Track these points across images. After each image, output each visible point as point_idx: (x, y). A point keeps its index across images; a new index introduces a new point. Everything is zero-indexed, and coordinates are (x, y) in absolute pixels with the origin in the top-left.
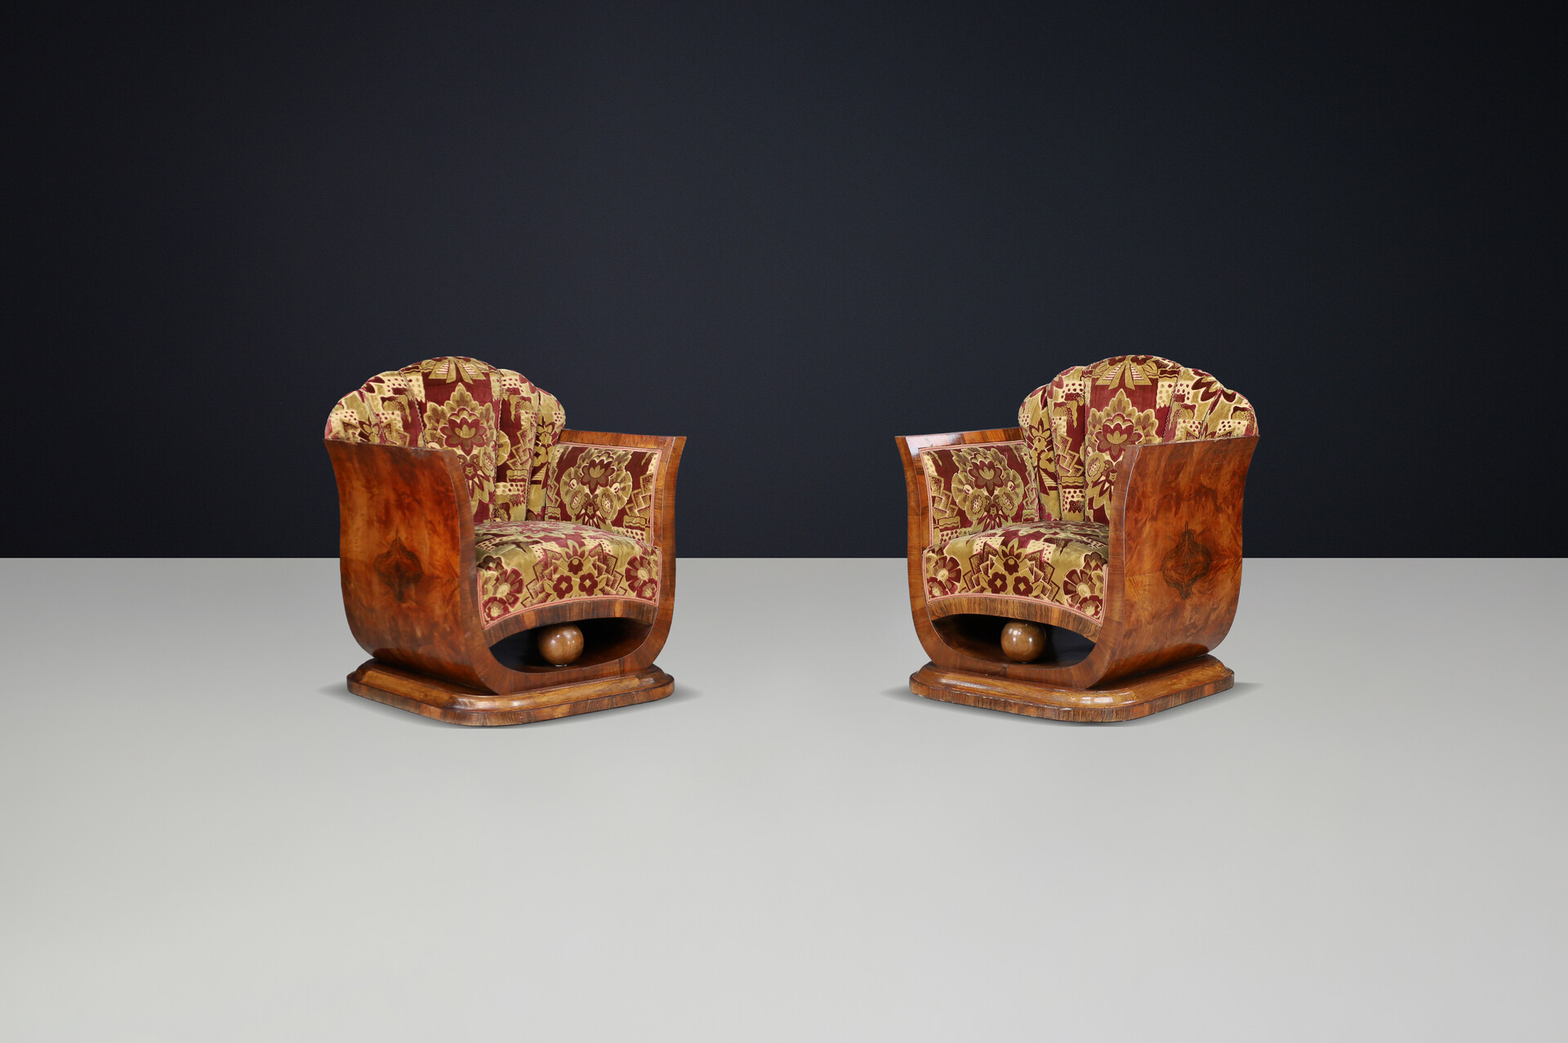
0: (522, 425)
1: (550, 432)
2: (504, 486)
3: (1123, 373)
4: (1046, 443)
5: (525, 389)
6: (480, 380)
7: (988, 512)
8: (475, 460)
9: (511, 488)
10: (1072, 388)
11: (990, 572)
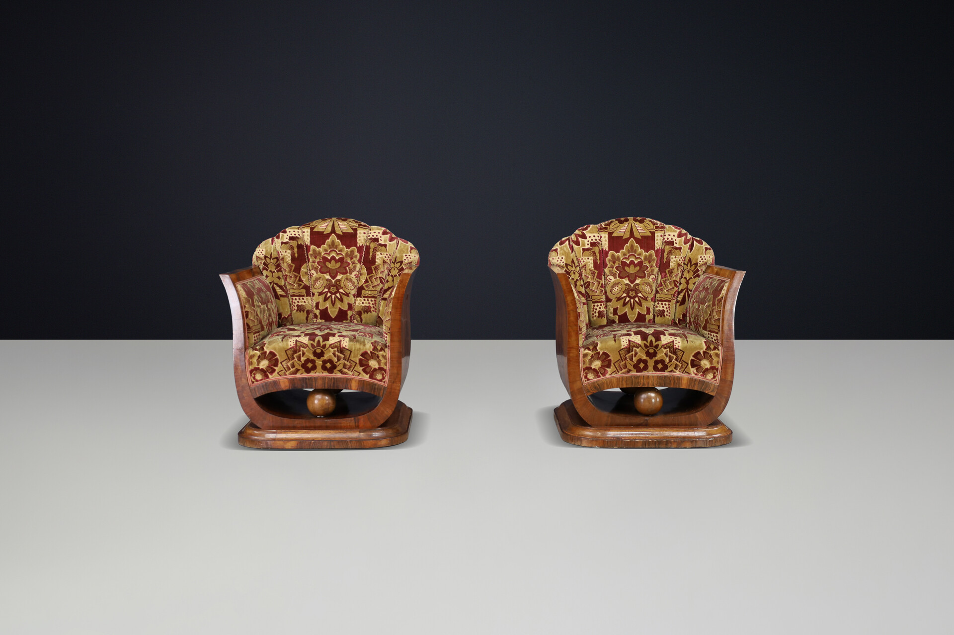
0: (376, 262)
1: (398, 267)
2: (360, 300)
3: (631, 228)
4: (578, 275)
5: (384, 239)
6: (349, 233)
8: (338, 283)
9: (364, 302)
10: (594, 238)
11: (635, 359)
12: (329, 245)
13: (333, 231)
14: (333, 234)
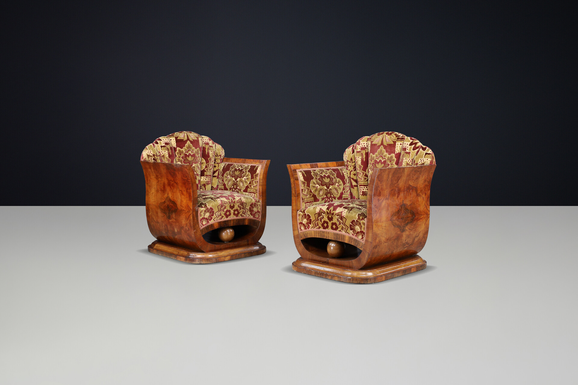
3: (383, 139)
4: (353, 168)
7: (327, 195)
10: (363, 145)
11: (323, 220)
12: (187, 147)
13: (188, 139)
14: (188, 141)
